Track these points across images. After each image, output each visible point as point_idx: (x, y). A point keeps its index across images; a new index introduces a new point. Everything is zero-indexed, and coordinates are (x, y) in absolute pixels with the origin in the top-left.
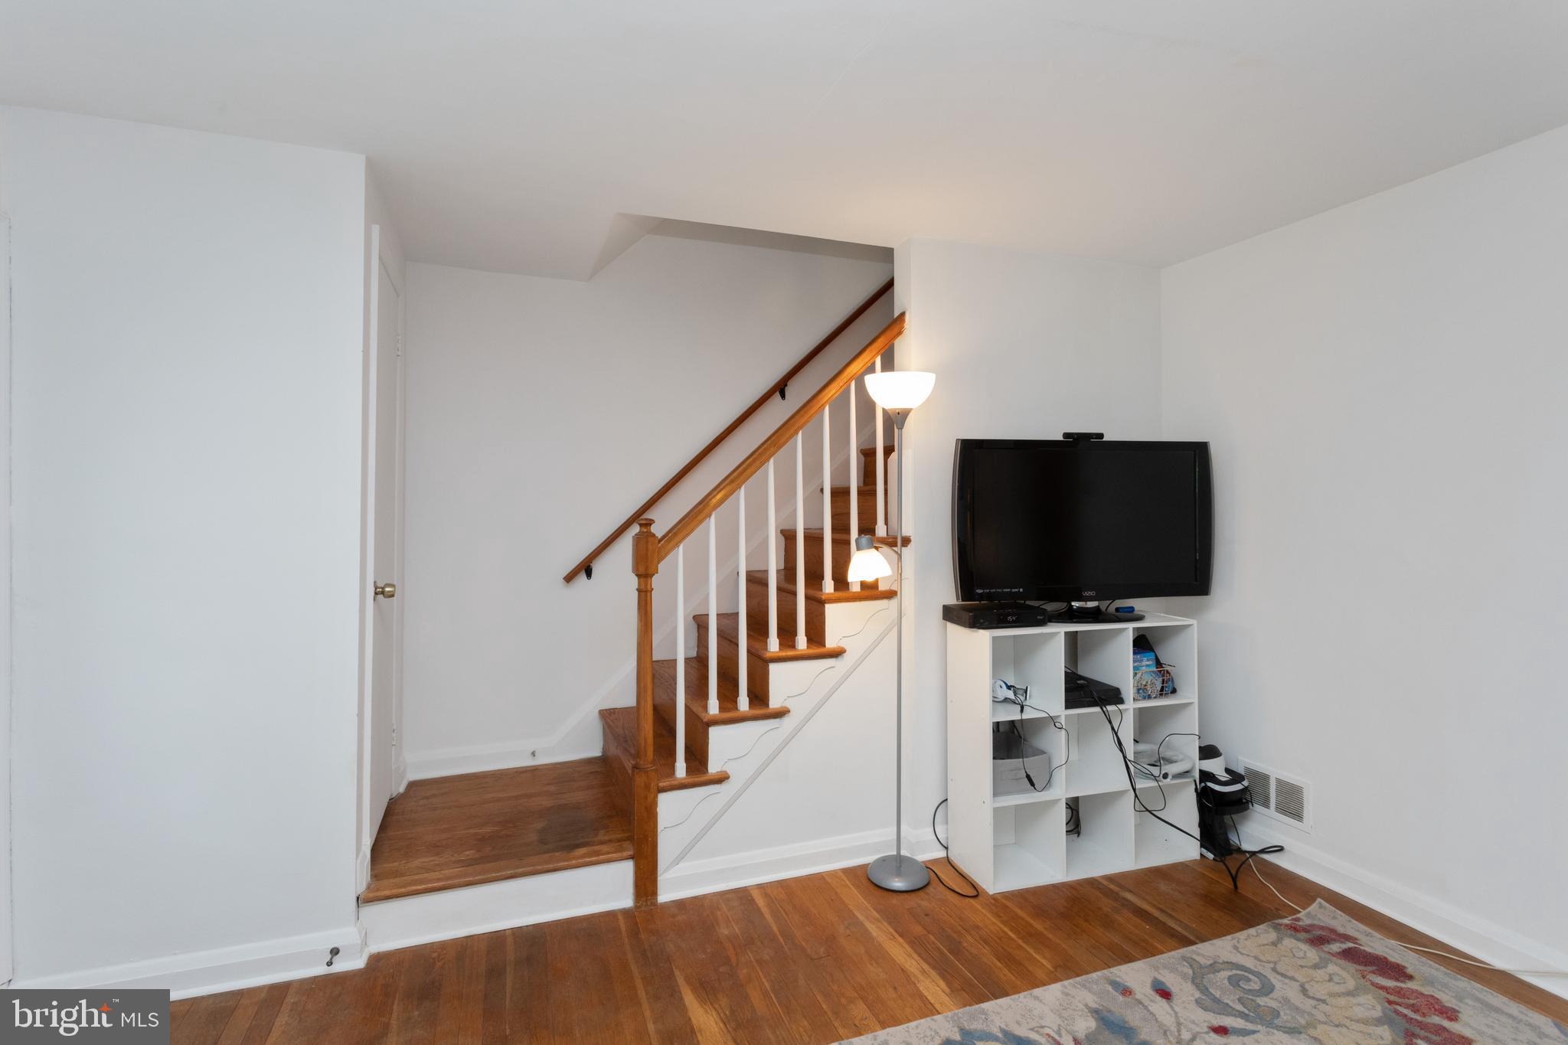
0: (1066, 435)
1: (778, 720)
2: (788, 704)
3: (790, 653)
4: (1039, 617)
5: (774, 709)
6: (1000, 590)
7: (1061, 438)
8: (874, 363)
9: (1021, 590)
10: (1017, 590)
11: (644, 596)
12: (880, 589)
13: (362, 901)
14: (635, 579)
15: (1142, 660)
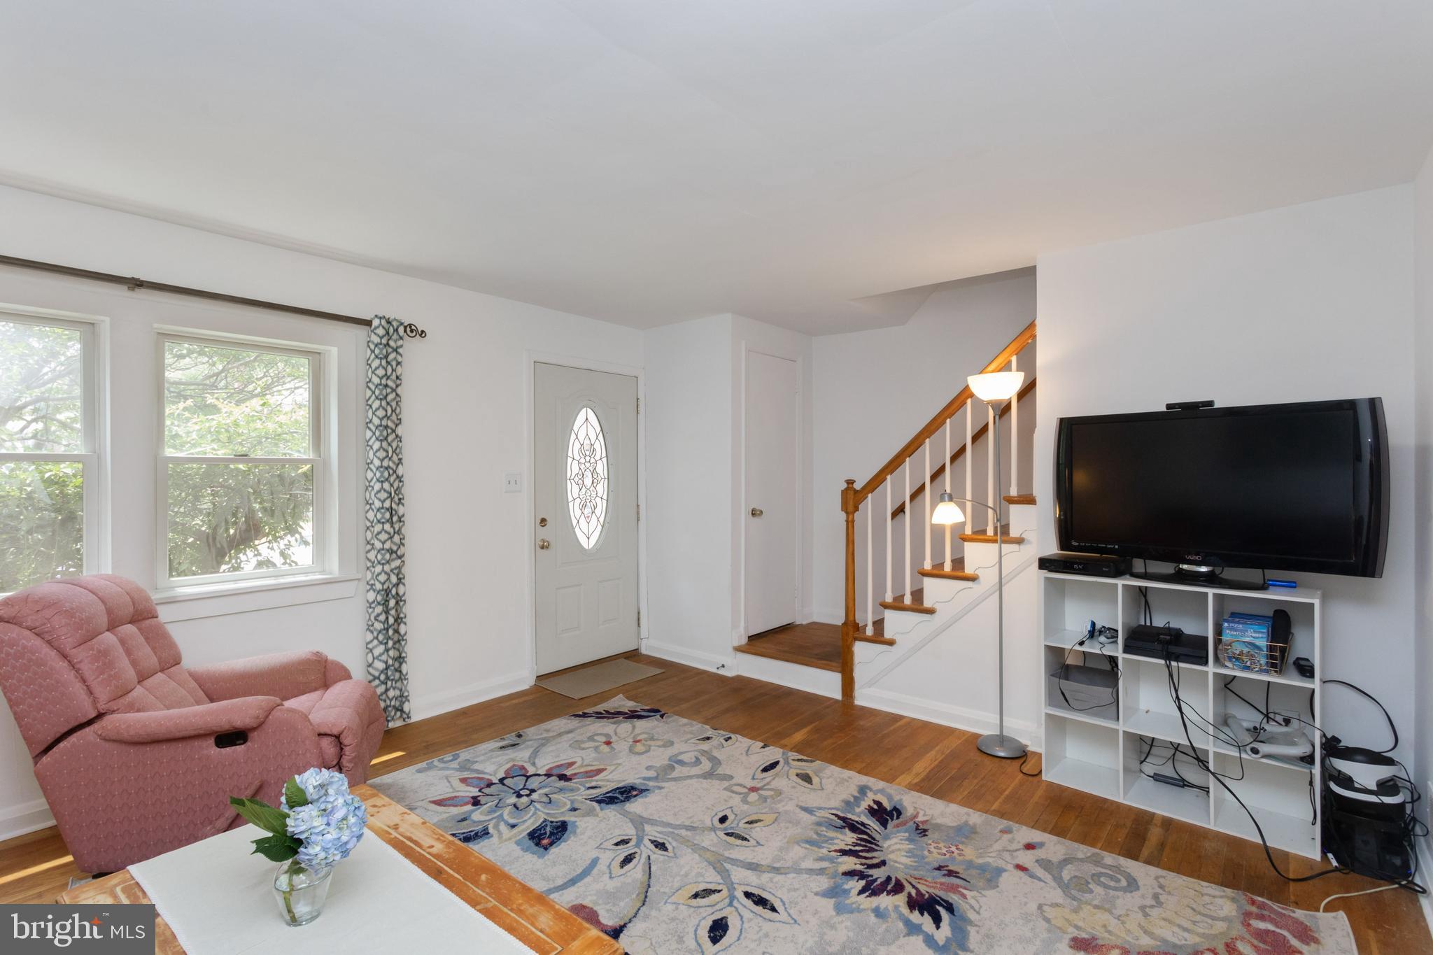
0: (1169, 406)
1: (929, 615)
2: (937, 606)
3: (960, 574)
4: (1104, 569)
5: (927, 606)
6: (1095, 545)
7: (1164, 409)
8: (1010, 362)
9: (1117, 547)
10: (1112, 546)
11: (850, 524)
12: (1011, 535)
13: (738, 649)
14: (843, 515)
15: (1247, 631)
